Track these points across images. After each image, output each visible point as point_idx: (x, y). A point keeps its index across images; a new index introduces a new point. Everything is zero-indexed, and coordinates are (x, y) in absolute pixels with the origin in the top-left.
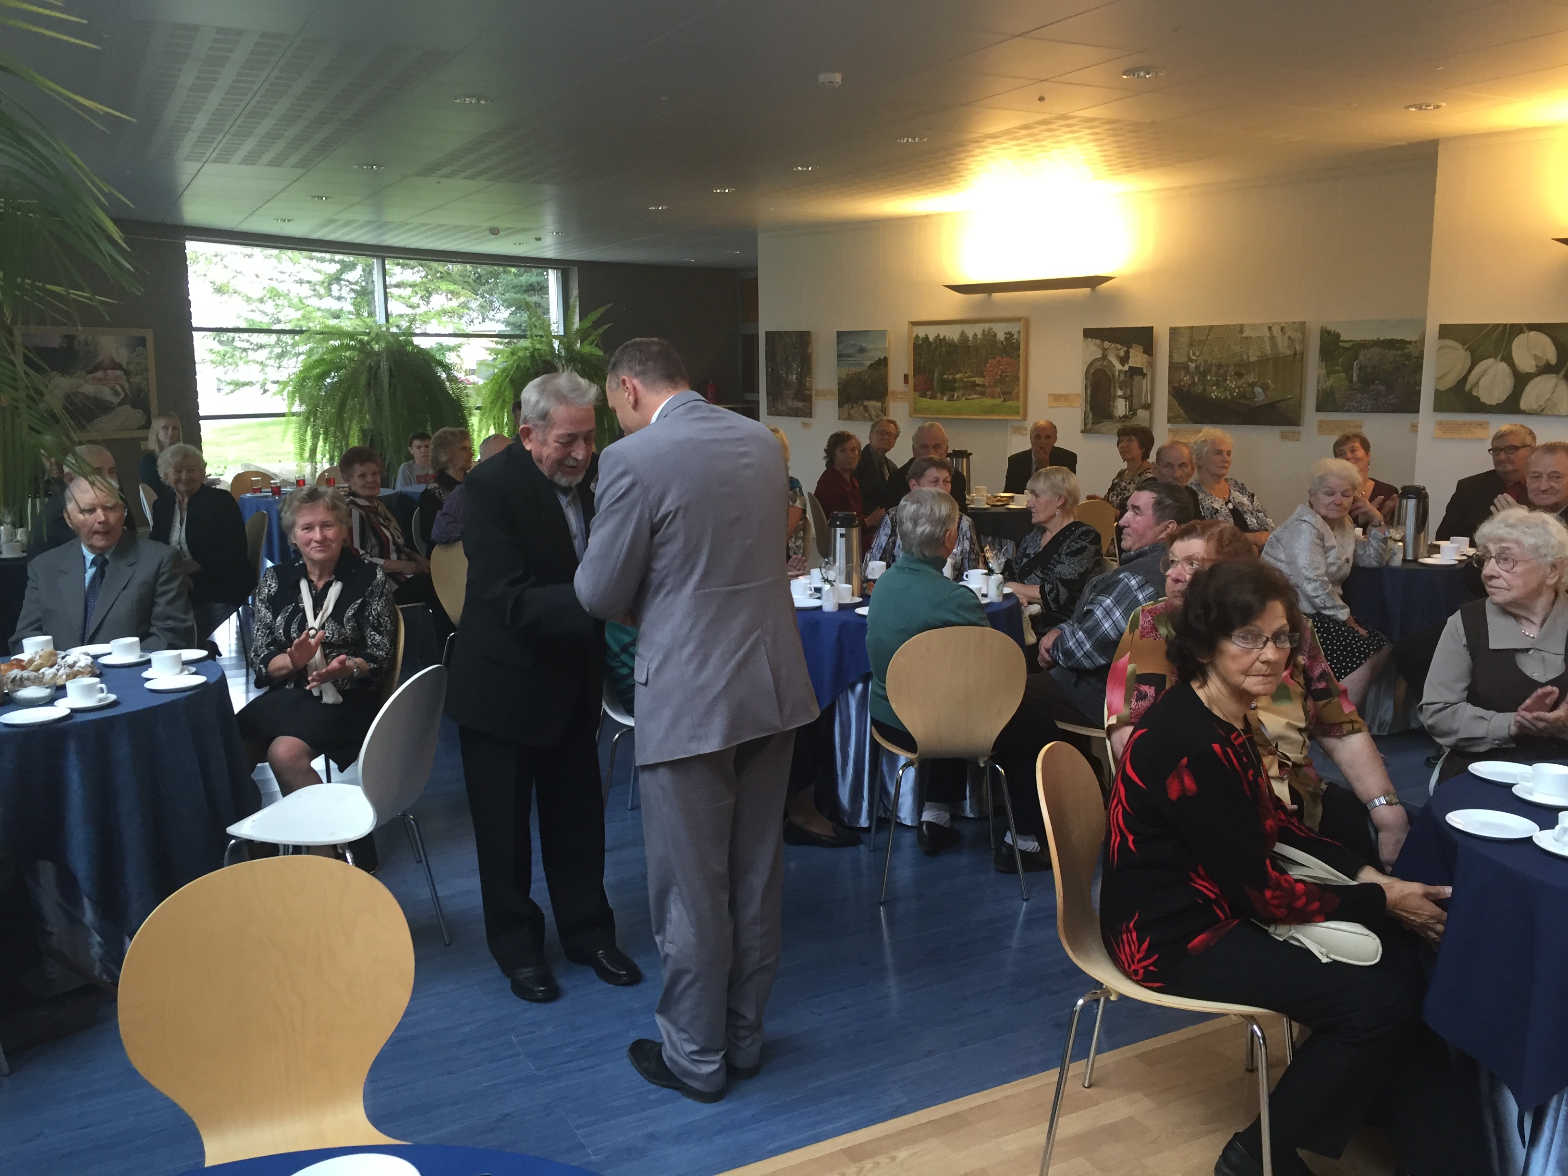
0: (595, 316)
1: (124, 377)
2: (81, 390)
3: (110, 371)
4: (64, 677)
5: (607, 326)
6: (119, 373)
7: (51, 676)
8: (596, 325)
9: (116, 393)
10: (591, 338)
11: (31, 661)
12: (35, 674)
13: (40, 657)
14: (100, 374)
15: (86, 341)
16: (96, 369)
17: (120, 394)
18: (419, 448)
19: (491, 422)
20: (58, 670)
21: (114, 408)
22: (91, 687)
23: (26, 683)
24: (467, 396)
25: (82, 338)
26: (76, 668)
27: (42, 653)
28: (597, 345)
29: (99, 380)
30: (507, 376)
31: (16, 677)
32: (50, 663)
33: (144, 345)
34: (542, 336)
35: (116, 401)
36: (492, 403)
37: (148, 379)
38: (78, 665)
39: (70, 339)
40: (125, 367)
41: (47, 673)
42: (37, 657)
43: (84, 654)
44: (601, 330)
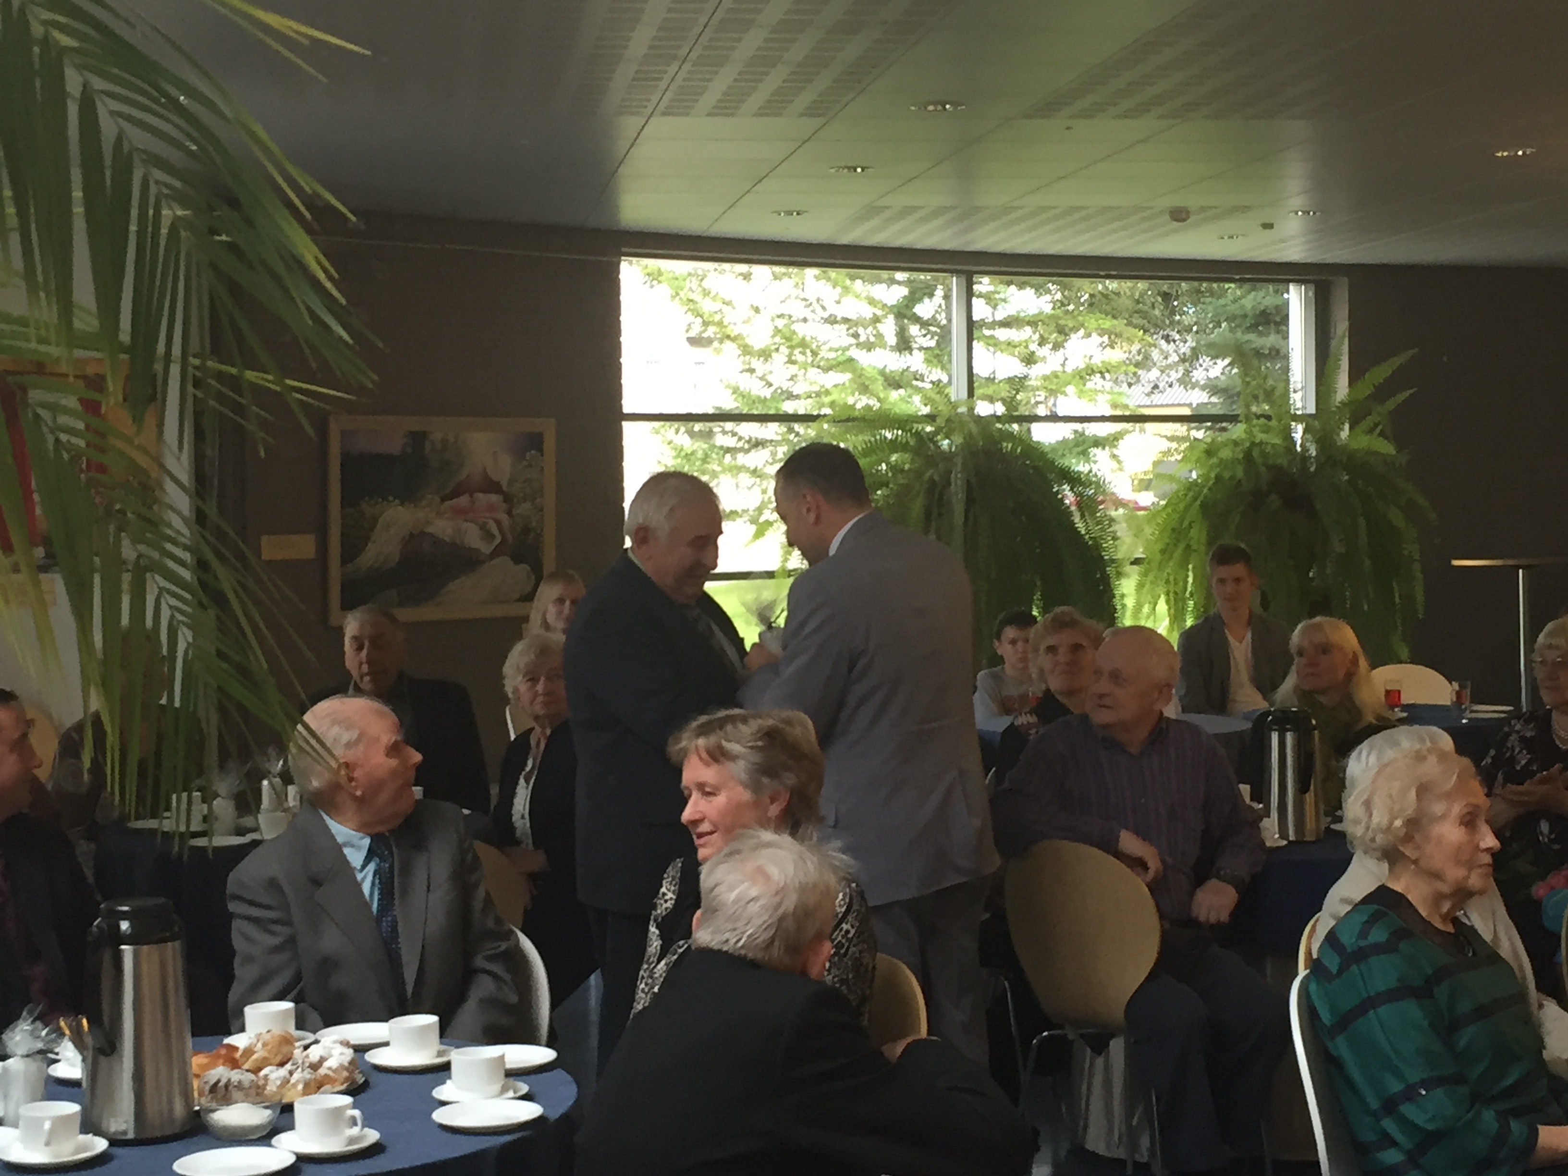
0: (1380, 373)
1: (504, 506)
2: (430, 530)
3: (480, 496)
4: (300, 1087)
5: (1407, 393)
6: (494, 498)
7: (278, 1083)
8: (1382, 393)
9: (489, 536)
10: (1369, 421)
11: (249, 1052)
12: (252, 1076)
13: (265, 1045)
14: (463, 501)
15: (444, 441)
16: (456, 494)
17: (493, 536)
18: (1013, 642)
19: (1161, 590)
20: (291, 1073)
21: (482, 563)
22: (337, 1112)
23: (236, 1094)
24: (1115, 539)
25: (437, 436)
26: (322, 1071)
27: (268, 1037)
28: (1382, 434)
29: (461, 512)
30: (1195, 499)
31: (219, 1081)
32: (278, 1059)
33: (540, 450)
34: (1269, 418)
35: (486, 549)
36: (1163, 552)
37: (541, 510)
38: (327, 1064)
39: (418, 438)
40: (505, 488)
41: (272, 1076)
42: (259, 1045)
43: (342, 1043)
44: (1391, 404)
